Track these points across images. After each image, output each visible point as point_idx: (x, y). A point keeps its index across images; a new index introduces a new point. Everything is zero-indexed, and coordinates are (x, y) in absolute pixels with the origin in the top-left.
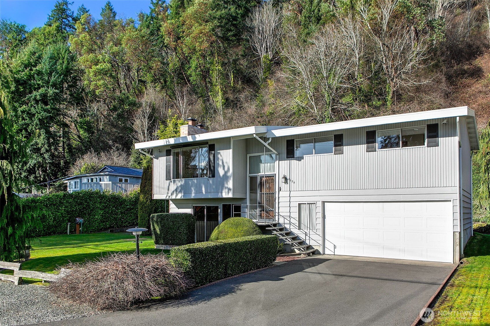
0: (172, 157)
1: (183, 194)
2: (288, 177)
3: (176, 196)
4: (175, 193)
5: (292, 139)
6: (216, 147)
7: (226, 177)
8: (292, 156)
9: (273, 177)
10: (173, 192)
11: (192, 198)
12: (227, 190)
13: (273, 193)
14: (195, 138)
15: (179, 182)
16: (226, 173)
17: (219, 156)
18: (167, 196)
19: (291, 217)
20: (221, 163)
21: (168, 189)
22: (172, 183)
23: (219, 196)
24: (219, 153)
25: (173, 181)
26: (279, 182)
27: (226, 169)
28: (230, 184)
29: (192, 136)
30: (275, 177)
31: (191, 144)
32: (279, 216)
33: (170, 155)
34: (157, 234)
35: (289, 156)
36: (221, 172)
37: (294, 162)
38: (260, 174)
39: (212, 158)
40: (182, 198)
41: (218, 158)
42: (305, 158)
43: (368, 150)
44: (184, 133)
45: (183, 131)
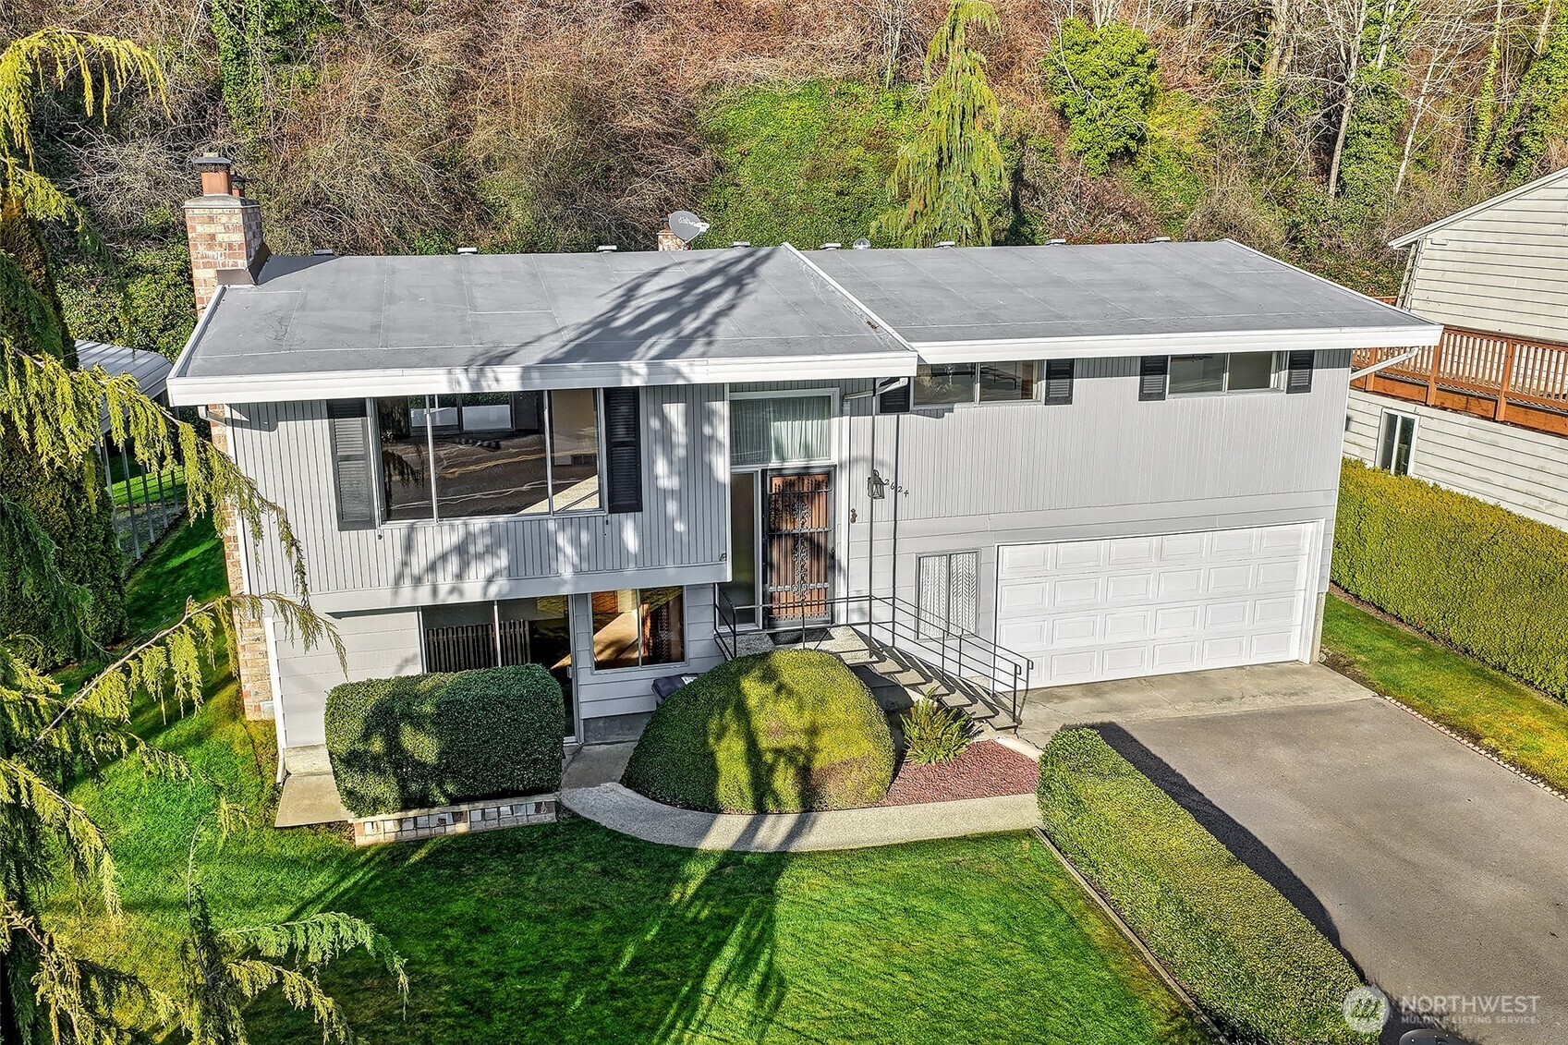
2: (884, 477)
8: (899, 405)
9: (826, 474)
13: (824, 531)
26: (849, 493)
30: (831, 475)
35: (888, 406)
43: (1144, 396)
44: (219, 238)
45: (212, 231)
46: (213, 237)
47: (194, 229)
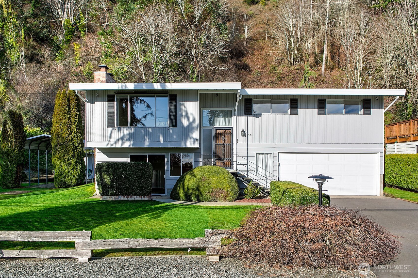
0: (115, 103)
1: (132, 143)
2: (246, 131)
3: (122, 145)
4: (120, 141)
5: (250, 98)
6: (178, 98)
7: (190, 128)
8: (250, 113)
9: (230, 130)
10: (118, 140)
11: (145, 146)
12: (192, 140)
13: (230, 145)
14: (165, 86)
15: (127, 130)
16: (190, 124)
17: (183, 107)
18: (108, 144)
19: (248, 165)
20: (184, 114)
21: (110, 137)
22: (116, 131)
23: (183, 145)
24: (183, 104)
25: (117, 129)
26: (236, 135)
27: (191, 120)
28: (196, 135)
29: (160, 84)
30: (232, 130)
31: (146, 92)
32: (236, 164)
33: (113, 100)
34: (107, 185)
35: (247, 113)
36: (185, 122)
37: (251, 118)
38: (214, 127)
39: (173, 108)
40: (131, 146)
41: (181, 109)
42: (262, 115)
43: (319, 114)
44: (100, 79)
45: (99, 78)
46: (99, 79)
47: (96, 77)
